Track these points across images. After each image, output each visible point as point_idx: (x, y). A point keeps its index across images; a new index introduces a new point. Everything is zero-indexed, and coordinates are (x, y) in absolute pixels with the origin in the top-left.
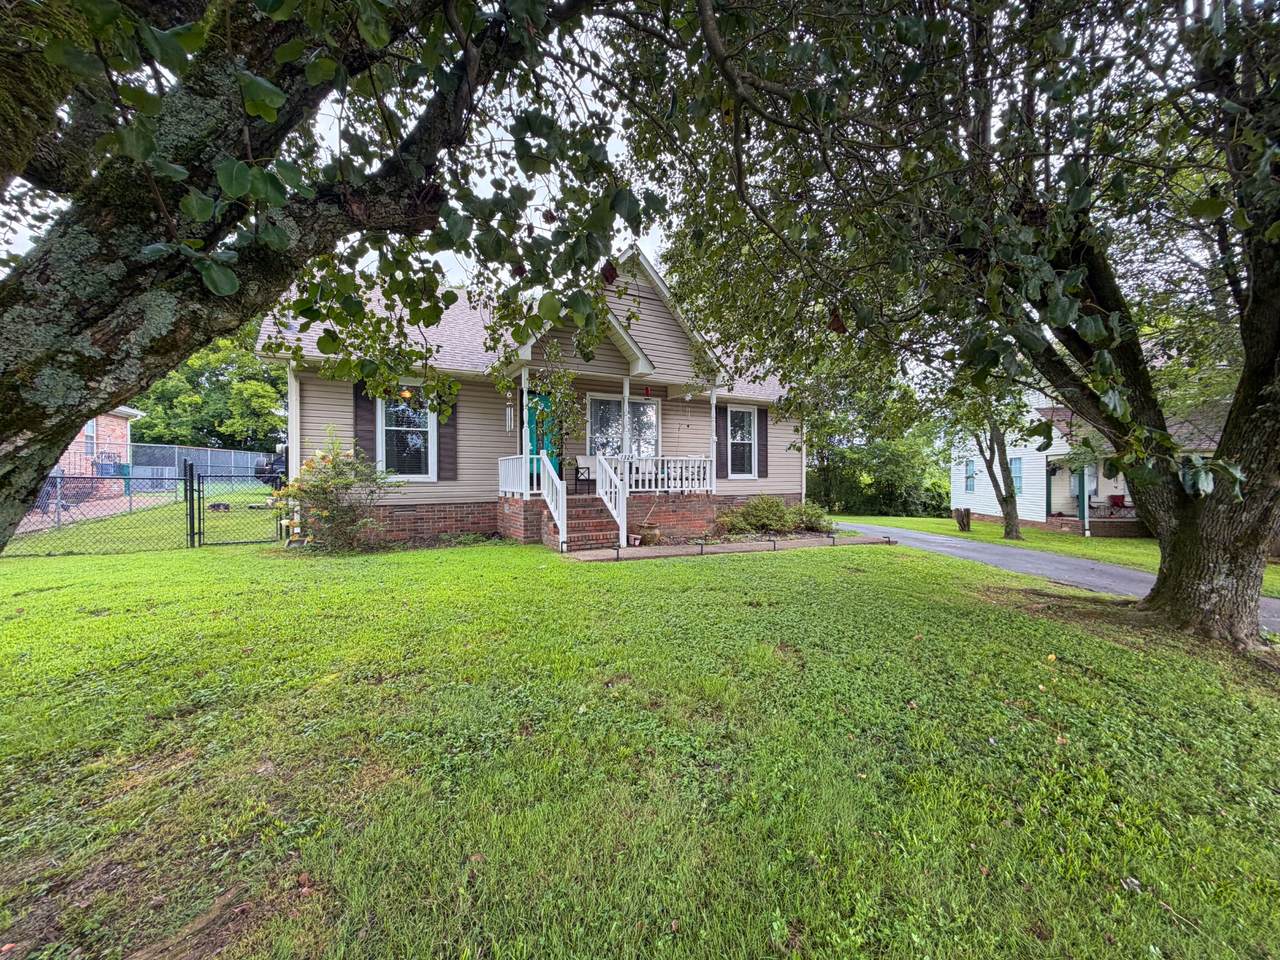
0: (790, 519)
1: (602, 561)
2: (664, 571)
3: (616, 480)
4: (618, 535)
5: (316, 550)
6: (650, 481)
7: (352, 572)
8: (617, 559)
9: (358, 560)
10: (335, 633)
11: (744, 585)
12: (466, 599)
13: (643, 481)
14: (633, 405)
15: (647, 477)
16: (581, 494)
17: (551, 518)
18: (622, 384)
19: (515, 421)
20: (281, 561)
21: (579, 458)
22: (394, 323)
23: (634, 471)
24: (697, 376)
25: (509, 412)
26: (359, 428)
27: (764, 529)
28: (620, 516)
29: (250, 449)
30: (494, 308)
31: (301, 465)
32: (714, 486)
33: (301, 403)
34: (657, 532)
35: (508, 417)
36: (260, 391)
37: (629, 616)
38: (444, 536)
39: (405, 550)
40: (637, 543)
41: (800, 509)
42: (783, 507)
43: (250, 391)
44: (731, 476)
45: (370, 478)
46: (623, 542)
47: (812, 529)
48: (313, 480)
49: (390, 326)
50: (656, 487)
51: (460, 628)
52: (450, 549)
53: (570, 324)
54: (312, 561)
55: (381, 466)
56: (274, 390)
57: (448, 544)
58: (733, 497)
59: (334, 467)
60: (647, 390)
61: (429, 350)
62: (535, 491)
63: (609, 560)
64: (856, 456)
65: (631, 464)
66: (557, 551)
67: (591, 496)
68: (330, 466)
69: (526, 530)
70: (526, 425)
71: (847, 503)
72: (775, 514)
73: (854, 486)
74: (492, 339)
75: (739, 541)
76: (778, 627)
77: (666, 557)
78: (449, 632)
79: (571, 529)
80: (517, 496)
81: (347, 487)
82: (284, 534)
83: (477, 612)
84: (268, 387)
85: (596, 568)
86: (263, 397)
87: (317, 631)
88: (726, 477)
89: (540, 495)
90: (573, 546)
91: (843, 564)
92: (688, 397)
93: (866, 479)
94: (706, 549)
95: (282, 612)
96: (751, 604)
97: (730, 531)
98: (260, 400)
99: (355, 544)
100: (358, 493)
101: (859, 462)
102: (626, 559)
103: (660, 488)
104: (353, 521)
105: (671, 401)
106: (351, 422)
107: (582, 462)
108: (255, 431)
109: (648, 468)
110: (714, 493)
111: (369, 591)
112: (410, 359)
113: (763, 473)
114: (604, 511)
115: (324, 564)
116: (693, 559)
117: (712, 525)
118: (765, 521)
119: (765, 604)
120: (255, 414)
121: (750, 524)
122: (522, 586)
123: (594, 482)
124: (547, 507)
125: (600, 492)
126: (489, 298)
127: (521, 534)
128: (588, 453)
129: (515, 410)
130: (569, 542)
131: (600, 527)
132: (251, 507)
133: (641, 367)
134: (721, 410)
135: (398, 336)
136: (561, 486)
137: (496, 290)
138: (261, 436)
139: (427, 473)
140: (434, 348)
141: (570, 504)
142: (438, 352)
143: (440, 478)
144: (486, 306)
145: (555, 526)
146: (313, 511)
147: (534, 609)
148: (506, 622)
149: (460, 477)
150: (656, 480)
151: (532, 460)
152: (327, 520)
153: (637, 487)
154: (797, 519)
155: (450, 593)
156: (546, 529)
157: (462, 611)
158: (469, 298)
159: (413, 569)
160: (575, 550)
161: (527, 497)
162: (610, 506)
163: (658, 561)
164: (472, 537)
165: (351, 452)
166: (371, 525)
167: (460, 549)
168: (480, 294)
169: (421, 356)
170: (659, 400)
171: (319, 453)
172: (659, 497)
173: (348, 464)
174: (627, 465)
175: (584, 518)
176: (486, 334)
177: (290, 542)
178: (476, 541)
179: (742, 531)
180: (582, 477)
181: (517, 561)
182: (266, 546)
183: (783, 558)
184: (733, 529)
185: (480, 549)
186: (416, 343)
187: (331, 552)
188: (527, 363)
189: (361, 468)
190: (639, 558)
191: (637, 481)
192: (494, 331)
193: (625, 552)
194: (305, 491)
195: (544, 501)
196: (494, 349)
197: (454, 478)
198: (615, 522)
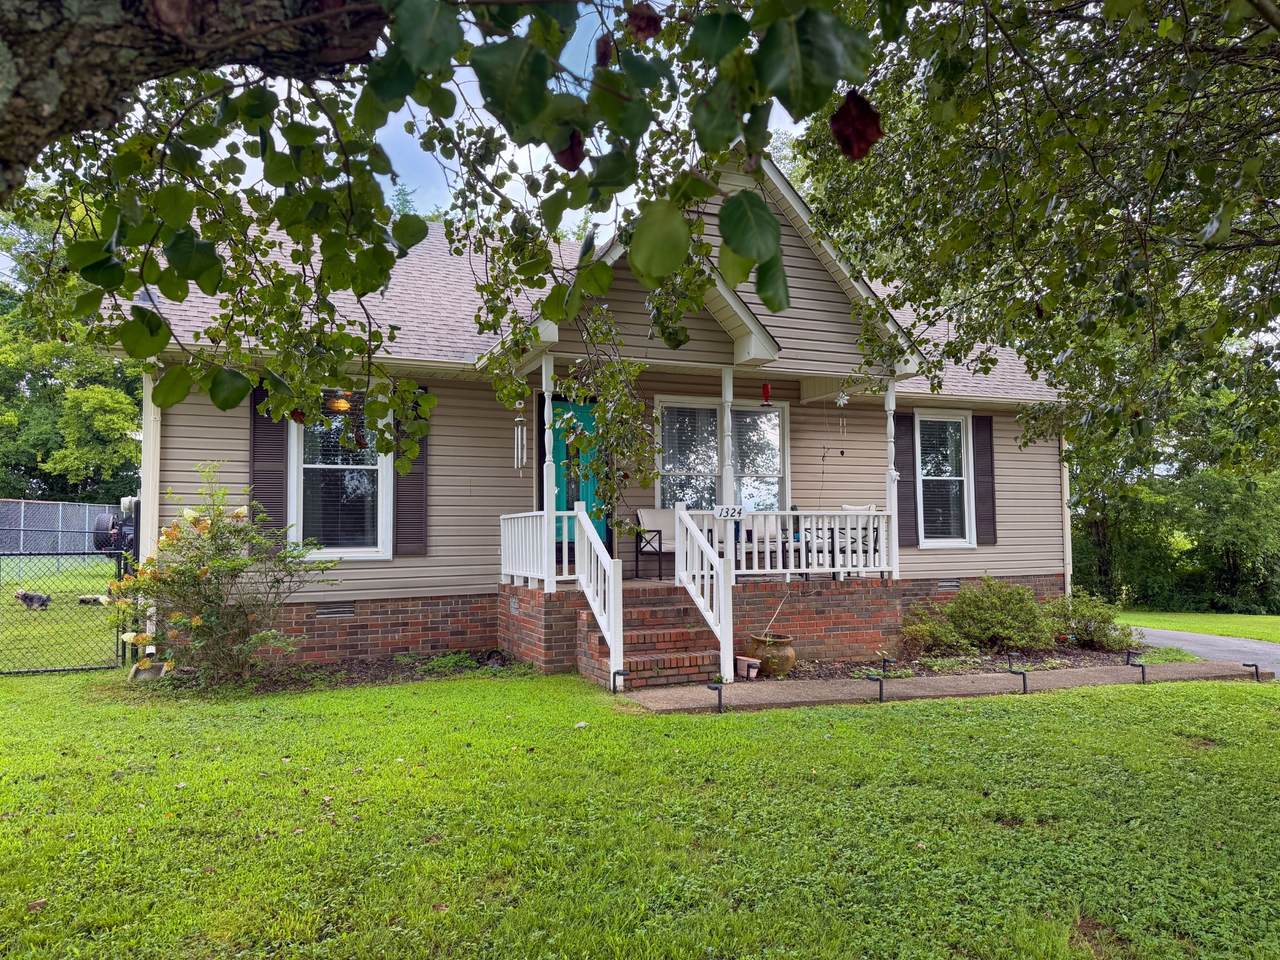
0: (1047, 626)
1: (690, 711)
2: (812, 736)
3: (712, 555)
4: (717, 658)
5: (180, 685)
6: (773, 552)
7: (236, 735)
8: (719, 708)
9: (248, 707)
10: (196, 871)
11: (977, 771)
12: (439, 797)
13: (761, 553)
14: (737, 415)
15: (768, 548)
16: (648, 577)
17: (594, 626)
18: (720, 378)
19: (530, 449)
20: (116, 710)
21: (643, 514)
22: (311, 284)
23: (743, 536)
24: (869, 363)
25: (520, 435)
26: (259, 466)
27: (995, 645)
28: (721, 624)
29: (91, 499)
30: (495, 250)
31: (160, 534)
32: (892, 562)
33: (164, 425)
34: (790, 652)
35: (518, 442)
36: (109, 402)
37: (754, 843)
38: (402, 659)
39: (333, 686)
40: (753, 673)
41: (1064, 606)
42: (1032, 604)
43: (92, 402)
44: (925, 543)
45: (273, 553)
46: (727, 671)
47: (1089, 644)
48: (176, 561)
49: (303, 292)
50: (785, 566)
51: (428, 864)
52: (412, 686)
53: (623, 274)
54: (169, 710)
55: (295, 532)
56: (129, 399)
57: (410, 673)
58: (928, 582)
59: (213, 538)
60: (764, 389)
61: (375, 336)
62: (566, 576)
63: (702, 710)
64: (1161, 499)
65: (737, 524)
66: (604, 689)
67: (665, 583)
68: (206, 536)
69: (548, 648)
70: (549, 457)
71: (1144, 587)
72: (1015, 618)
73: (1159, 556)
74: (491, 310)
75: (951, 671)
76: (1069, 877)
77: (812, 704)
78: (404, 876)
79: (630, 647)
80: (532, 585)
81: (235, 573)
82: (128, 655)
83: (460, 825)
84: (121, 396)
85: (682, 727)
86: (113, 411)
87: (163, 866)
88: (916, 543)
89: (573, 582)
90: (637, 679)
91: (1174, 725)
92: (843, 400)
93: (1181, 541)
94: (891, 687)
95: (107, 820)
96: (999, 818)
97: (928, 649)
98: (108, 417)
99: (247, 676)
100: (254, 582)
101: (1166, 510)
102: (738, 708)
103: (792, 569)
104: (245, 634)
105: (811, 405)
106: (245, 456)
107: (648, 520)
108: (98, 469)
109: (768, 529)
110: (896, 576)
111: (265, 776)
112: (340, 352)
113: (988, 534)
114: (690, 613)
115: (191, 714)
116: (864, 709)
117: (894, 638)
118: (998, 629)
119: (1030, 819)
120: (101, 440)
121: (967, 636)
122: (543, 767)
123: (670, 556)
124: (587, 606)
125: (682, 576)
126: (485, 232)
127: (539, 655)
128: (658, 502)
129: (529, 431)
130: (628, 671)
131: (684, 643)
132: (83, 601)
133: (755, 348)
134: (904, 419)
135: (317, 309)
136: (613, 567)
137: (498, 217)
138: (106, 476)
139: (375, 544)
140: (385, 332)
141: (630, 599)
142: (392, 338)
143: (396, 553)
144: (479, 247)
145: (602, 641)
146: (176, 617)
147: (566, 822)
148: (515, 852)
149: (433, 550)
150: (785, 552)
151: (559, 520)
152: (201, 632)
153: (749, 566)
154: (1059, 625)
155: (409, 782)
156: (585, 645)
157: (432, 823)
158: (449, 234)
159: (345, 729)
160: (639, 688)
161: (550, 588)
162: (702, 603)
163: (799, 714)
164: (451, 659)
165: (244, 510)
166: (274, 642)
167: (430, 685)
168: (469, 226)
169: (361, 347)
170: (786, 405)
171: (189, 514)
172: (791, 585)
173: (238, 532)
174: (731, 527)
175: (653, 627)
176: (479, 300)
177: (137, 671)
178: (459, 669)
179: (951, 650)
180: (648, 548)
181: (532, 711)
182: (97, 677)
183: (1046, 710)
184: (935, 646)
185: (466, 685)
186: (351, 323)
187: (205, 690)
188: (552, 348)
189: (260, 539)
190: (759, 707)
191: (749, 554)
192: (495, 295)
193: (733, 692)
194: (165, 582)
195: (582, 595)
196: (494, 327)
197: (422, 552)
198: (711, 633)
